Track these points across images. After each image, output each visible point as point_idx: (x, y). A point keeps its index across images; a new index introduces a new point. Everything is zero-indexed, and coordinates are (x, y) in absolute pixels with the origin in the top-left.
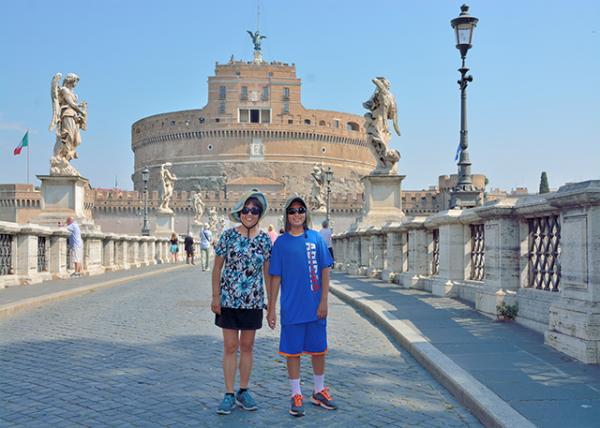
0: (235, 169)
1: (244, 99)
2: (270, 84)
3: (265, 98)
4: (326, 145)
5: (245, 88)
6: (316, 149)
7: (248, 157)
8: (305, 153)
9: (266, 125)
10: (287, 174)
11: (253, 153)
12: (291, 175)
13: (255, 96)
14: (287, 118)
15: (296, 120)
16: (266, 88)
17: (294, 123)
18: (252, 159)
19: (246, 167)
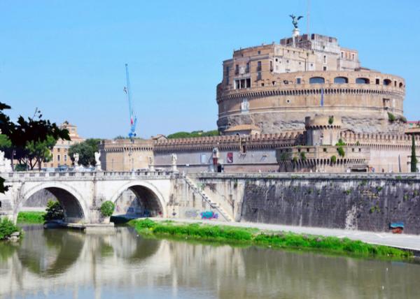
0: (234, 120)
1: (237, 73)
2: (250, 61)
3: (247, 71)
4: (290, 98)
5: (237, 66)
6: (281, 101)
7: (241, 111)
8: (274, 105)
9: (248, 89)
10: (261, 121)
11: (243, 108)
12: (264, 122)
13: (242, 70)
14: (260, 82)
15: (266, 82)
16: (248, 64)
17: (265, 85)
18: (243, 113)
19: (240, 118)
